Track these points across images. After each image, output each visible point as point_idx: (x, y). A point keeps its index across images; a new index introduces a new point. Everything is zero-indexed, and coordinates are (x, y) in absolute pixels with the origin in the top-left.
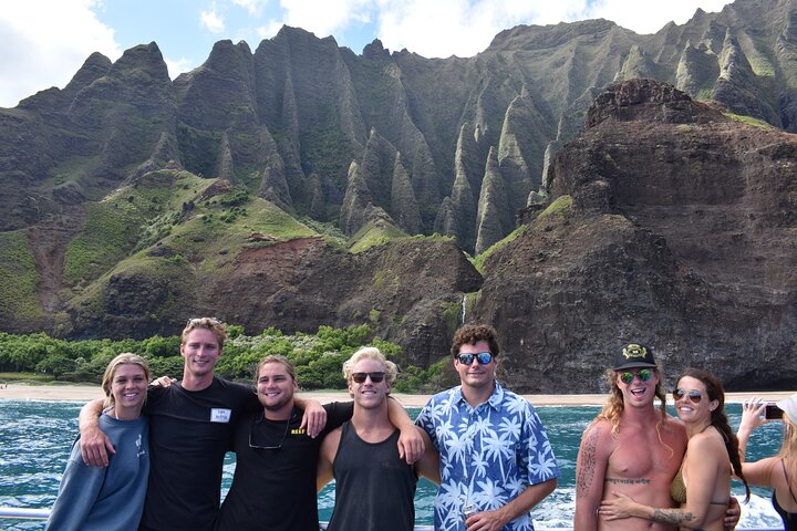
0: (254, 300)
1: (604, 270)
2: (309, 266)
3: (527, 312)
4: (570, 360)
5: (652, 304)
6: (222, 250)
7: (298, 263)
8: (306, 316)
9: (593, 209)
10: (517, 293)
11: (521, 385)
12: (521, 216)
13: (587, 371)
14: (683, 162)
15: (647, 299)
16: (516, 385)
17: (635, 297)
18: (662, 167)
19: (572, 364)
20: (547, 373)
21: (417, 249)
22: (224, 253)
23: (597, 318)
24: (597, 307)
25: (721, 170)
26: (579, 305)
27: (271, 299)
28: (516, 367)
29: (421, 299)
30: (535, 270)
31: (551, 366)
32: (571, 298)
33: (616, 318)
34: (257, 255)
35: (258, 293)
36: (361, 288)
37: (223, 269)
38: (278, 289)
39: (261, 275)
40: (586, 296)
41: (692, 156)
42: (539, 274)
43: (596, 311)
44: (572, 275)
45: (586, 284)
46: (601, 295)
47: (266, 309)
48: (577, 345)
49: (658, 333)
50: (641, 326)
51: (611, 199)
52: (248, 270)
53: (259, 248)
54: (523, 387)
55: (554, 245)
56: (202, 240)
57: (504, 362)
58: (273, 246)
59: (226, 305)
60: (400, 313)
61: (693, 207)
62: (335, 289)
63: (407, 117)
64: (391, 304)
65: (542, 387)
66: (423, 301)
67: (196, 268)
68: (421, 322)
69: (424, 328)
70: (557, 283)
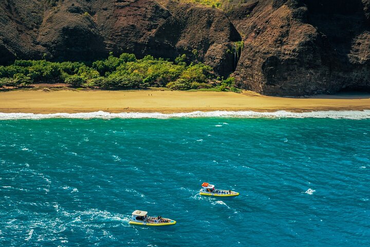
0: (134, 39)
3: (276, 65)
6: (105, 7)
7: (145, 17)
9: (300, 20)
10: (272, 57)
20: (281, 88)
22: (106, 9)
27: (142, 40)
28: (270, 85)
29: (213, 43)
30: (278, 47)
31: (283, 85)
34: (124, 11)
35: (134, 36)
36: (183, 35)
37: (110, 20)
38: (144, 34)
39: (133, 26)
42: (279, 49)
44: (293, 51)
47: (141, 45)
51: (307, 16)
52: (123, 21)
53: (123, 7)
55: (284, 35)
58: (129, 5)
66: (215, 44)
67: (95, 18)
68: (219, 57)
69: (221, 60)
70: (287, 54)
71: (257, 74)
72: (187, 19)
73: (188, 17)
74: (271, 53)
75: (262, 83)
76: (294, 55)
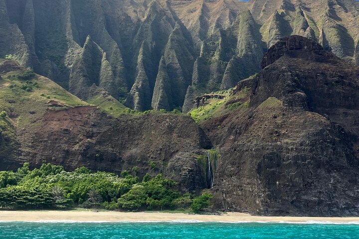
0: (65, 147)
1: (320, 144)
2: (94, 125)
3: (278, 165)
4: (304, 195)
5: (346, 164)
6: (32, 111)
7: (86, 123)
8: (103, 159)
9: (299, 108)
10: (271, 154)
11: (278, 209)
12: (198, 101)
13: (315, 202)
14: (333, 85)
15: (344, 161)
16: (275, 209)
17: (338, 160)
18: (322, 87)
19: (305, 197)
20: (292, 202)
21: (168, 120)
22: (33, 113)
23: (319, 171)
24: (319, 165)
25: (352, 91)
26: (309, 163)
27: (76, 147)
28: (275, 199)
29: (177, 151)
30: (276, 141)
31: (295, 198)
32: (304, 159)
33: (329, 172)
34: (58, 115)
35: (66, 143)
36: (136, 142)
37: (35, 124)
38: (81, 140)
39: (66, 130)
40: (312, 158)
41: (337, 82)
42: (279, 143)
43: (319, 167)
44: (301, 145)
45: (311, 151)
46: (320, 158)
47: (74, 154)
48: (308, 186)
49: (349, 181)
50: (342, 177)
51: (308, 103)
52: (55, 126)
53: (58, 111)
54: (279, 211)
55: (281, 126)
56: (14, 102)
57: (268, 195)
58: (66, 110)
59: (44, 149)
60: (166, 160)
61: (341, 110)
62: (120, 142)
63: (105, 31)
64: (160, 154)
65: (290, 211)
66: (180, 153)
67: (16, 123)
68: (187, 167)
69: (190, 171)
70: (292, 149)
71: (249, 184)
72: (141, 124)
73: (144, 122)
74: (268, 149)
75: (259, 196)
76: (304, 150)
